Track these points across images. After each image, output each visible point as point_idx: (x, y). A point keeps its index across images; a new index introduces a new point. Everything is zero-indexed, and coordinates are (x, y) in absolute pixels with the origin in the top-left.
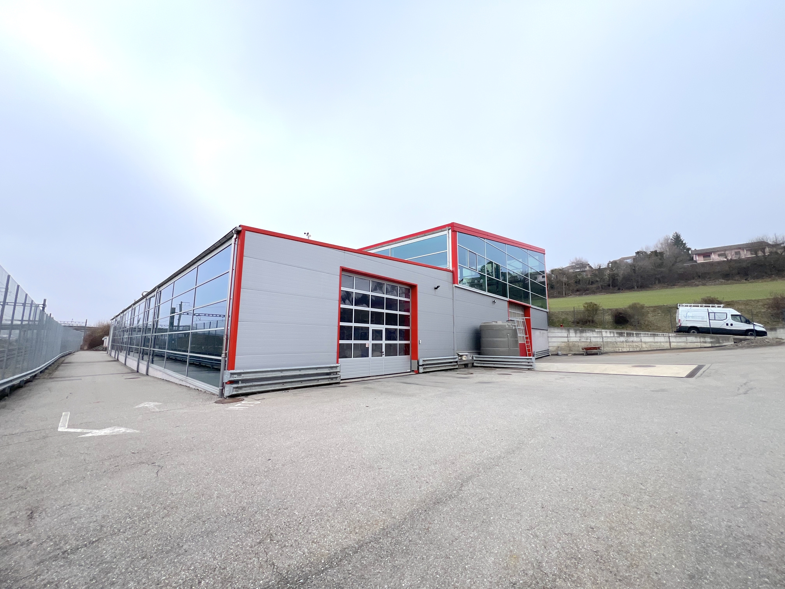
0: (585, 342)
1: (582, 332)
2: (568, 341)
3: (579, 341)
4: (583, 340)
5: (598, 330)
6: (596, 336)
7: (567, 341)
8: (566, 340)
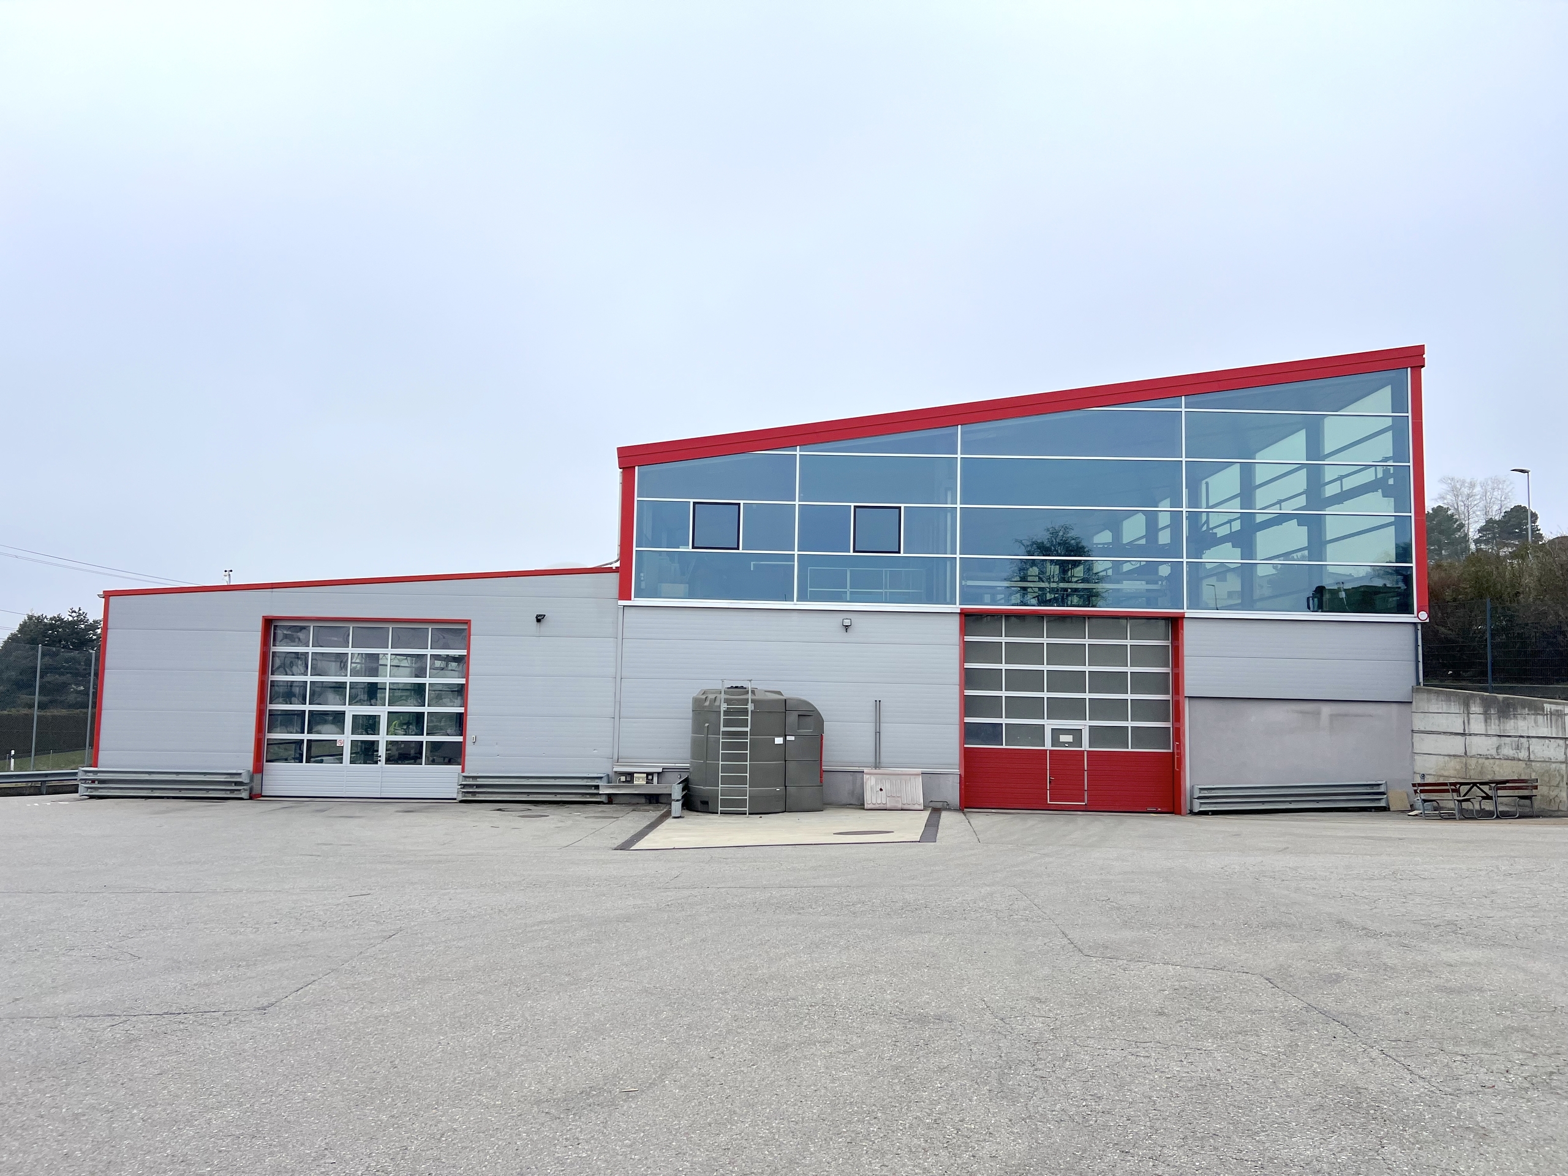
0: (1513, 759)
1: (1506, 711)
2: (1466, 753)
3: (1493, 752)
4: (1508, 751)
5: (1554, 707)
6: (1544, 731)
7: (1461, 752)
8: (1456, 745)
